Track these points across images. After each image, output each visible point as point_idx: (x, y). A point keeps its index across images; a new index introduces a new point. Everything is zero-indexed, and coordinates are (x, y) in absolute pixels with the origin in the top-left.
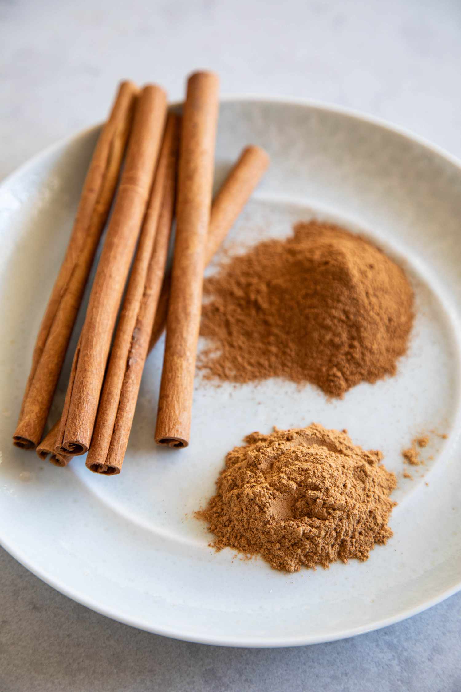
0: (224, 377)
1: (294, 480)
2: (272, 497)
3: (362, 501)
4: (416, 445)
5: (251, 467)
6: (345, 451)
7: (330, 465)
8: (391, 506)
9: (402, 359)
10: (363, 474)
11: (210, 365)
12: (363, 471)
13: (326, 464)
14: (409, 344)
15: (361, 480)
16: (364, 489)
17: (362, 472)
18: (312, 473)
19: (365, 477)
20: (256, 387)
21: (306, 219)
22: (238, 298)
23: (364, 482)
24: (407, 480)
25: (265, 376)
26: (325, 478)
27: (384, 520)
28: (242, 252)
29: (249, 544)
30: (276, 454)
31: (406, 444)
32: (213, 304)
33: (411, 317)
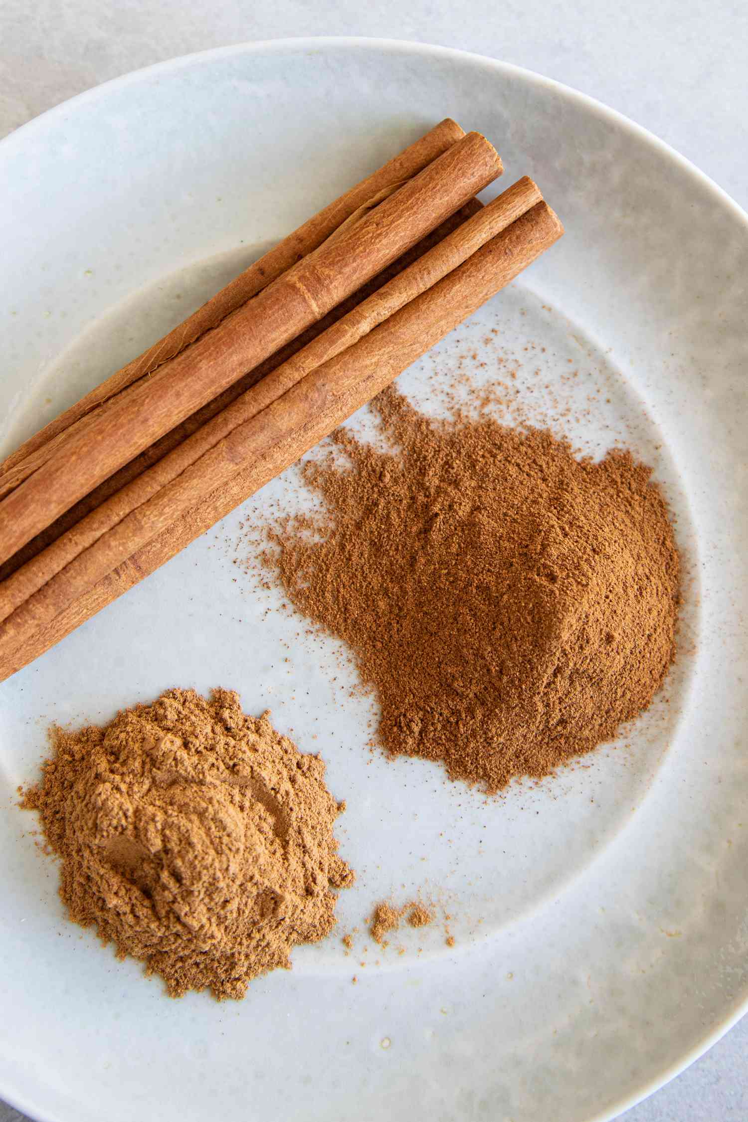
0: (286, 579)
1: (165, 840)
2: (120, 829)
3: (234, 935)
4: (408, 912)
5: (148, 760)
6: (291, 847)
7: (228, 866)
8: (279, 963)
9: (528, 781)
10: (273, 906)
11: (289, 545)
12: (276, 903)
13: (224, 858)
14: (558, 769)
15: (262, 909)
16: (254, 923)
17: (273, 902)
18: (190, 856)
19: (270, 910)
20: (309, 632)
21: (642, 457)
22: (421, 486)
23: (262, 915)
24: (343, 947)
25: (335, 631)
26: (200, 879)
27: (247, 974)
28: (506, 421)
29: (61, 837)
30: (190, 777)
31: (398, 900)
32: (384, 461)
33: (606, 735)
